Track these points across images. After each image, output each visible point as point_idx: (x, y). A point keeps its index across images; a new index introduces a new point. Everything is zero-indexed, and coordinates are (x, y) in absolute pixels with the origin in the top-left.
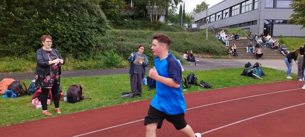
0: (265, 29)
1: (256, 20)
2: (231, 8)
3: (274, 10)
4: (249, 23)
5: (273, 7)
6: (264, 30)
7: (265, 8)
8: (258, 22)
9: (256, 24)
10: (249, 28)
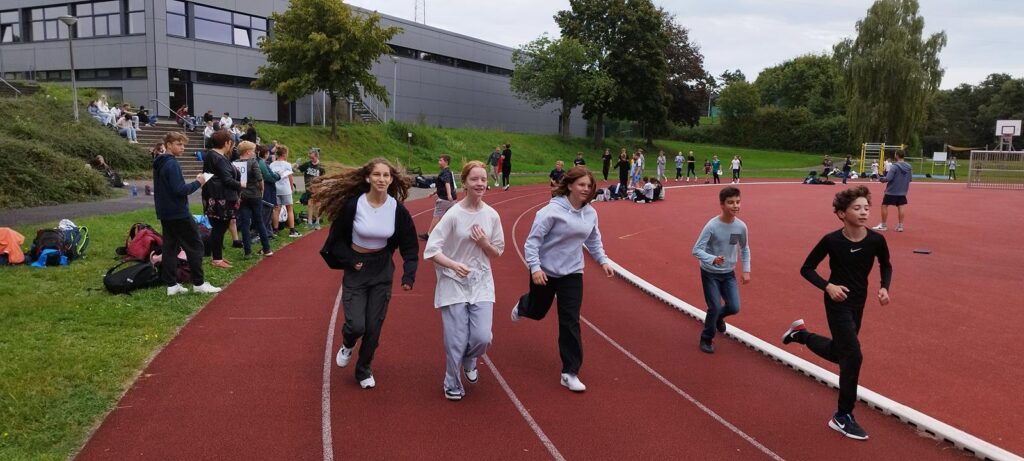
0: (172, 94)
1: (145, 69)
2: (26, 13)
3: (190, 43)
4: (115, 73)
5: (184, 35)
6: (171, 98)
7: (167, 35)
8: (150, 73)
9: (146, 78)
10: (121, 88)
